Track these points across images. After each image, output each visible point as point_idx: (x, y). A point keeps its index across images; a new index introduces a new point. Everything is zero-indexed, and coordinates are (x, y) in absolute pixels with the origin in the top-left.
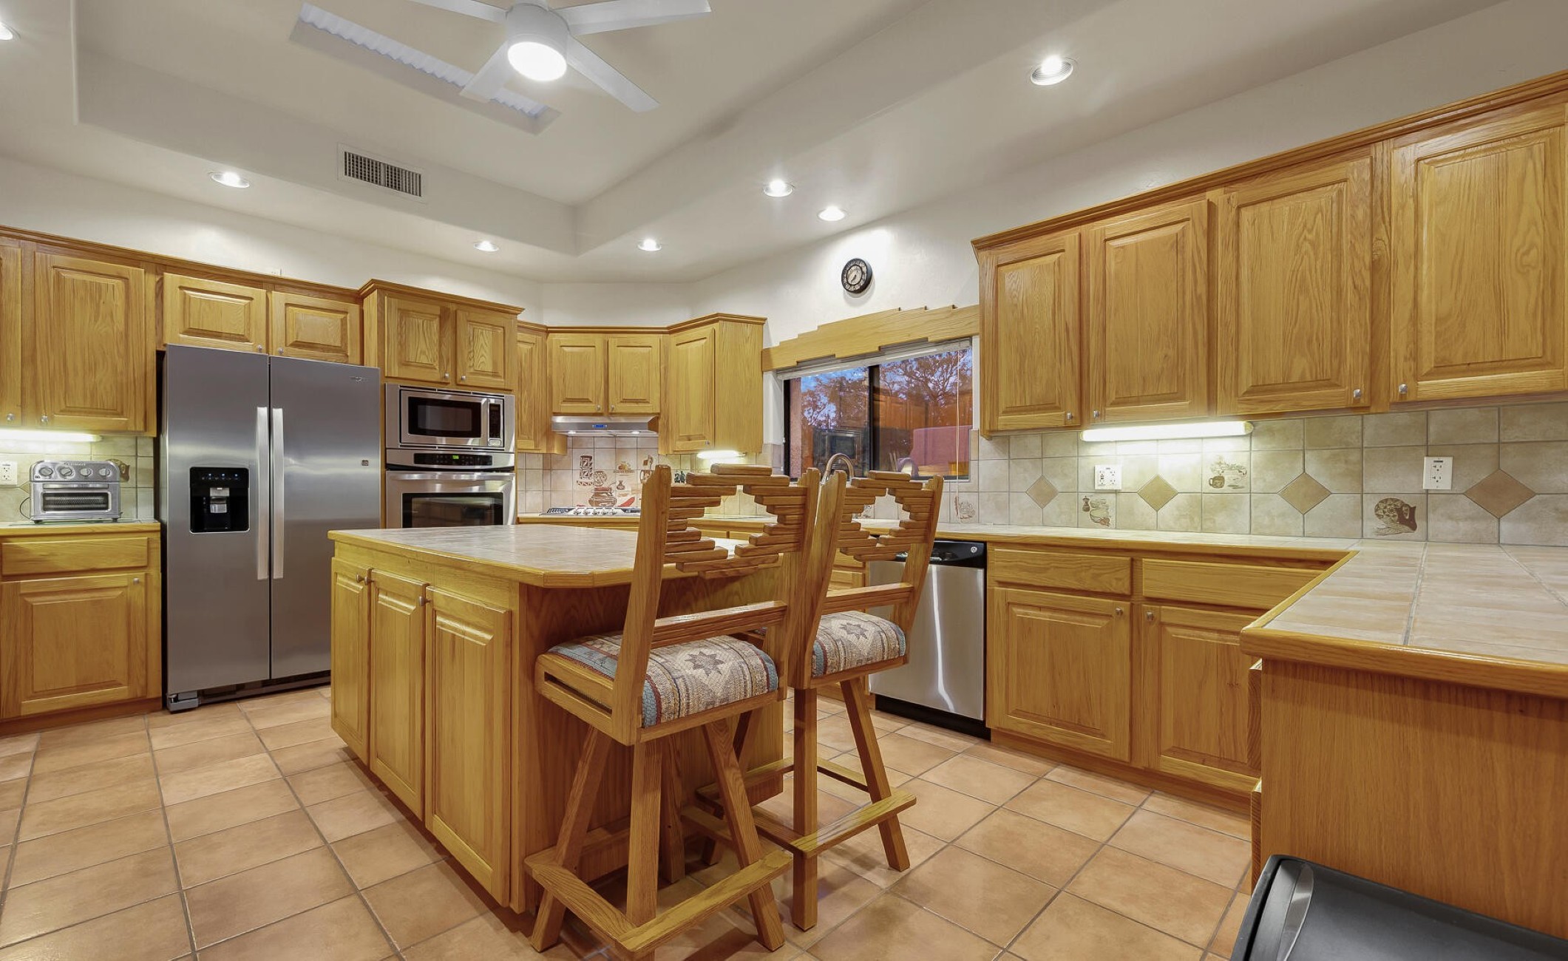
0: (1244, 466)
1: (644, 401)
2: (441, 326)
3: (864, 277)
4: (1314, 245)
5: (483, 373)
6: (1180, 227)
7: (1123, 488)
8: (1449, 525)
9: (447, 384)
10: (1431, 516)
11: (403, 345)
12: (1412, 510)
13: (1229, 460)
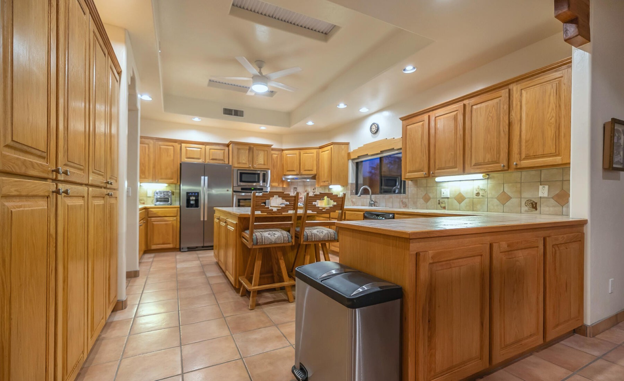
0: (486, 189)
1: (311, 170)
2: (249, 152)
3: (376, 128)
4: (492, 118)
5: (261, 164)
6: (456, 112)
7: (450, 196)
8: (547, 209)
9: (250, 168)
10: (542, 205)
11: (238, 158)
12: (536, 203)
13: (481, 187)
